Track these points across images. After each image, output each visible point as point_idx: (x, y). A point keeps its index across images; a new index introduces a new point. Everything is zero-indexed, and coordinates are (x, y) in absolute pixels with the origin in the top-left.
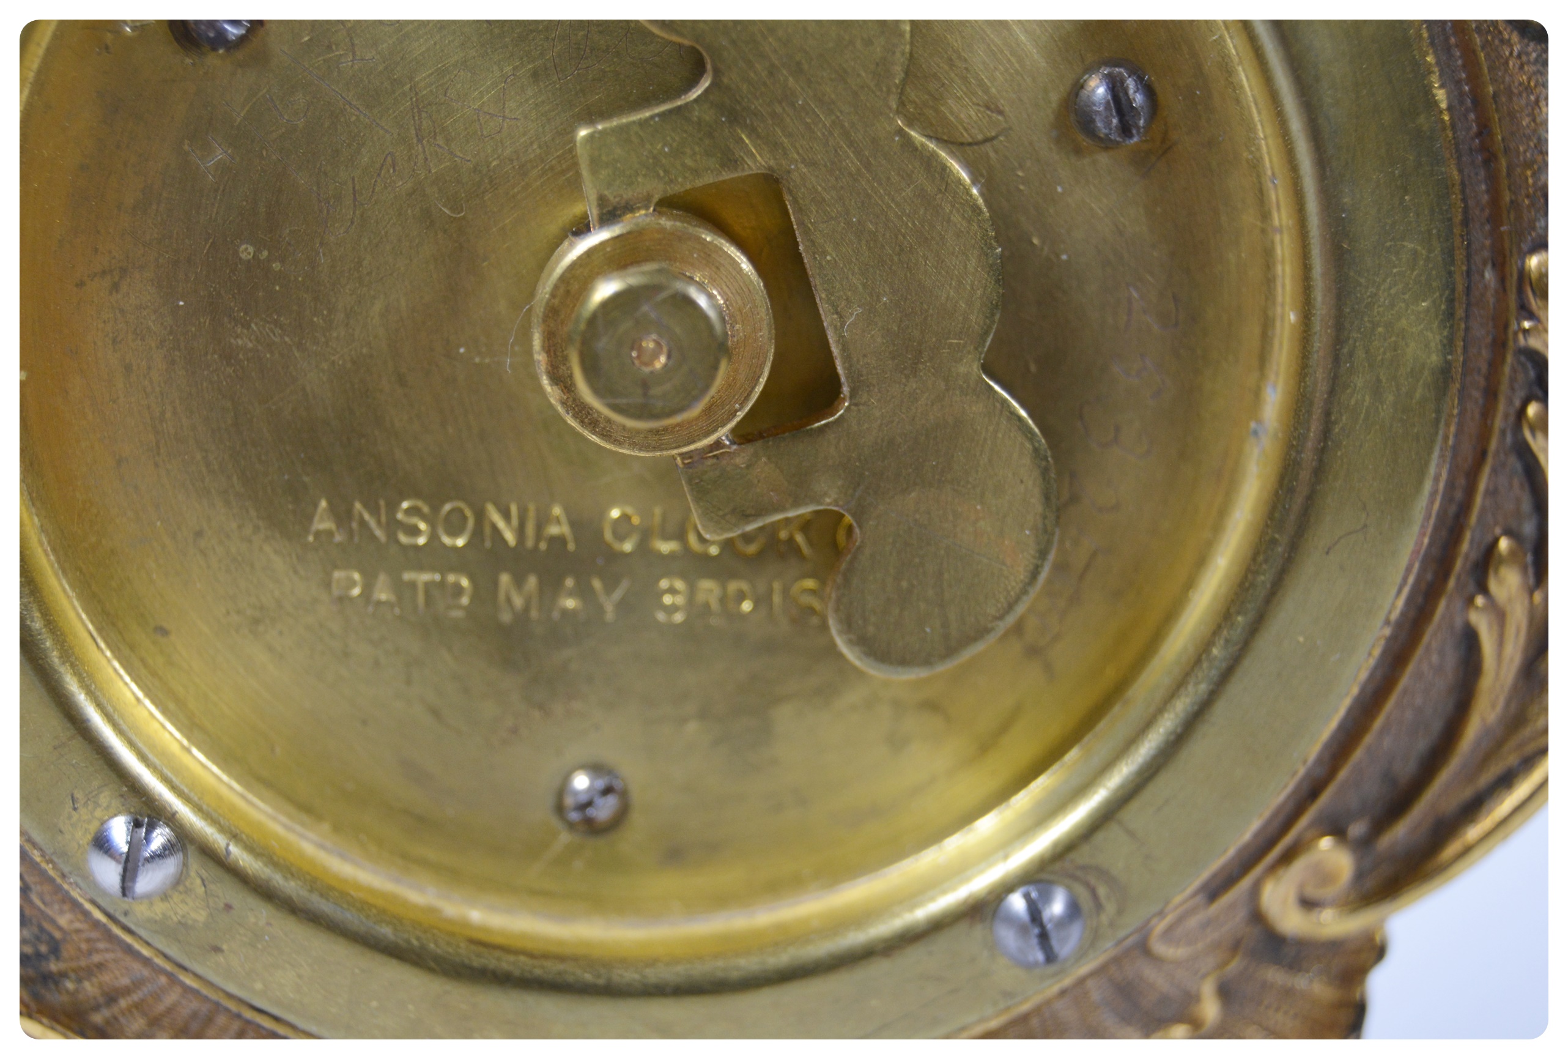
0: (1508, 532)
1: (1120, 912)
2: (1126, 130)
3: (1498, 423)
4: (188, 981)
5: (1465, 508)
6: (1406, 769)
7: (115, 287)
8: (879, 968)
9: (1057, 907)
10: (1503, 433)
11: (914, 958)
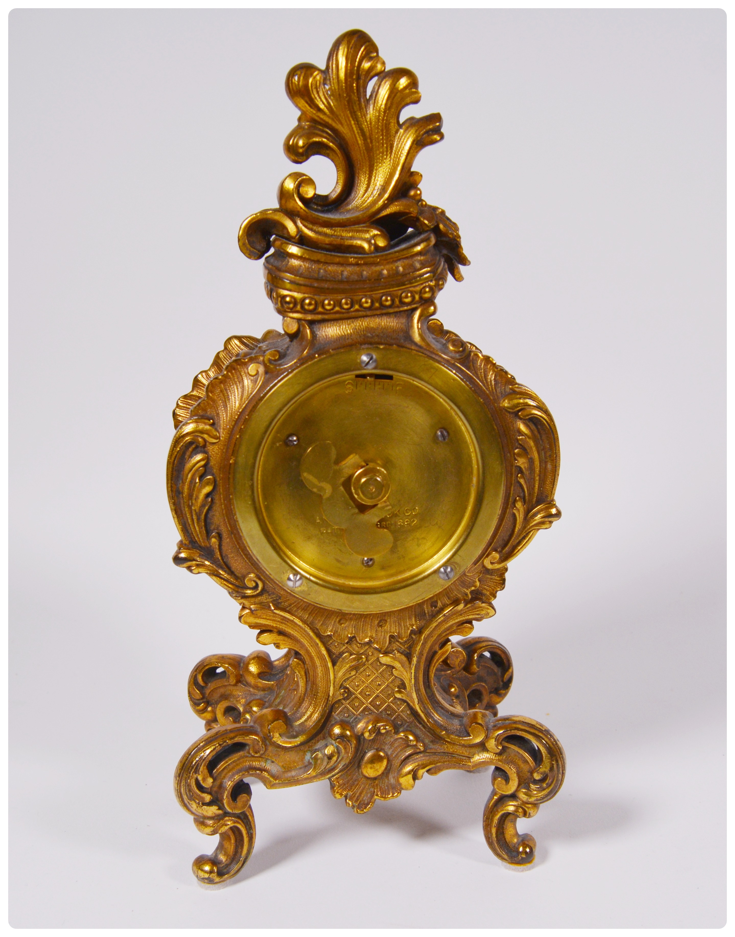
0: (518, 496)
1: (460, 569)
2: (444, 439)
3: (513, 479)
4: (305, 600)
5: (510, 494)
6: (506, 538)
8: (420, 583)
9: (449, 570)
10: (515, 480)
11: (426, 581)
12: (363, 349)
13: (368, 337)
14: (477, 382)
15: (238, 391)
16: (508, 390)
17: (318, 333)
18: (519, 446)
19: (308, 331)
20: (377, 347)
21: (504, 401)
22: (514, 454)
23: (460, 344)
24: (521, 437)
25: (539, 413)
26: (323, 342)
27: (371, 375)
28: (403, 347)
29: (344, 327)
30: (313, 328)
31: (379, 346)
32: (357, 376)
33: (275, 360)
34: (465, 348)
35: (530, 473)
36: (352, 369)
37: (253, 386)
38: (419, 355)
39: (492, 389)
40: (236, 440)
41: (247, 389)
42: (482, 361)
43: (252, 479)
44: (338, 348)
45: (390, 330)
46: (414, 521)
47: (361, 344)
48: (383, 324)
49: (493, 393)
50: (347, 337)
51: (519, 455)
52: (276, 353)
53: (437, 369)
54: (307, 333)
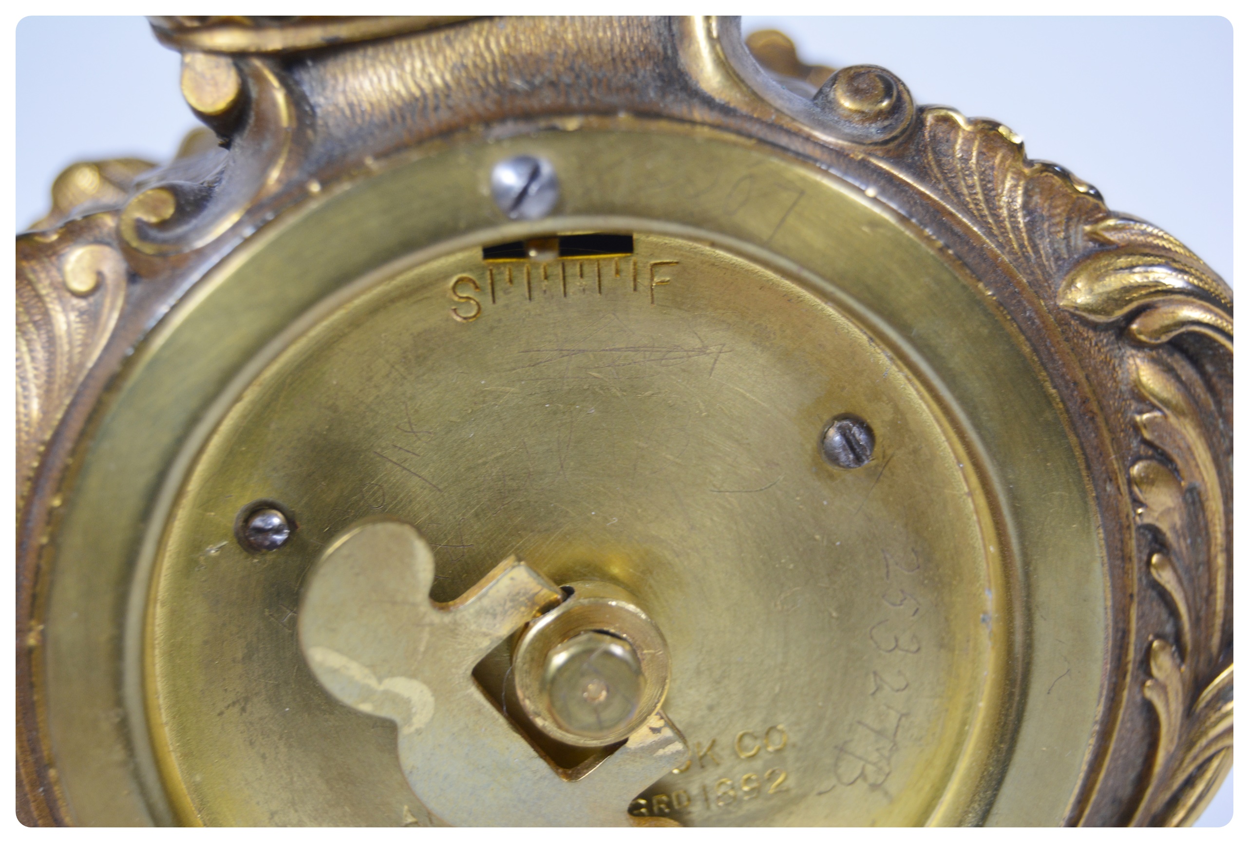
0: (1158, 636)
2: (858, 460)
3: (1136, 575)
5: (1126, 633)
6: (1126, 792)
7: (243, 710)
10: (1140, 580)
12: (499, 141)
13: (514, 92)
14: (960, 222)
15: (33, 359)
16: (1080, 242)
17: (321, 100)
18: (1143, 450)
19: (280, 97)
20: (553, 129)
21: (1071, 284)
22: (1130, 481)
23: (881, 86)
24: (1146, 416)
25: (1206, 317)
26: (339, 133)
27: (542, 242)
28: (657, 115)
29: (418, 65)
30: (298, 83)
31: (559, 122)
32: (492, 251)
33: (163, 225)
34: (899, 98)
35: (1194, 544)
36: (462, 224)
37: (86, 336)
38: (725, 143)
39: (1022, 246)
40: (40, 556)
41: (66, 348)
42: (968, 141)
43: (119, 702)
44: (400, 147)
45: (598, 59)
46: (773, 776)
47: (488, 121)
48: (570, 37)
49: (1028, 259)
50: (431, 103)
51: (1146, 481)
52: (165, 195)
53: (803, 191)
54: (275, 104)
